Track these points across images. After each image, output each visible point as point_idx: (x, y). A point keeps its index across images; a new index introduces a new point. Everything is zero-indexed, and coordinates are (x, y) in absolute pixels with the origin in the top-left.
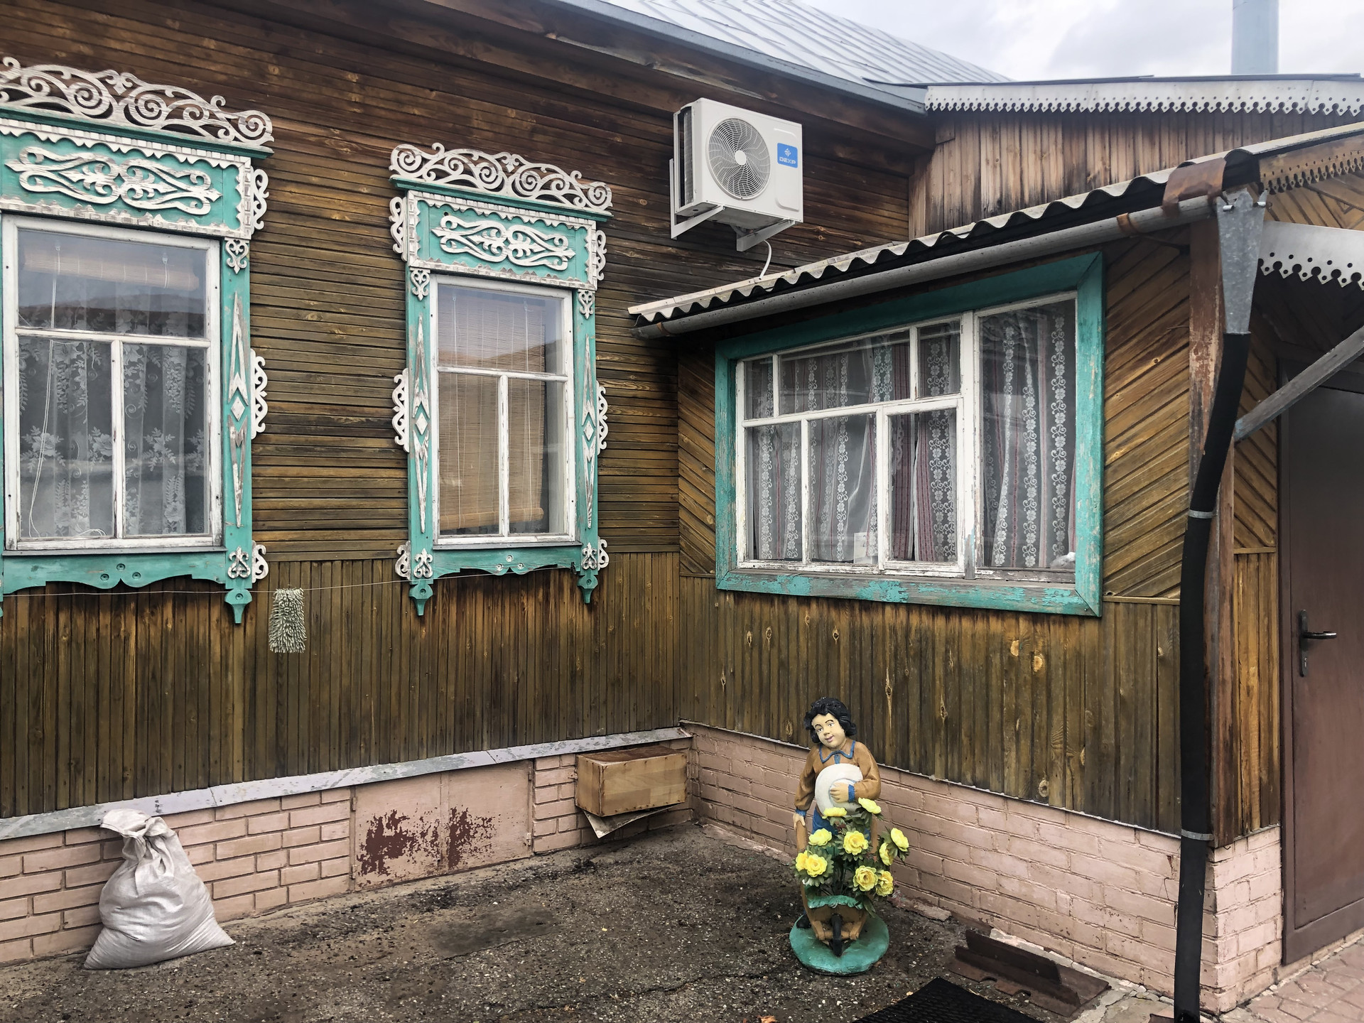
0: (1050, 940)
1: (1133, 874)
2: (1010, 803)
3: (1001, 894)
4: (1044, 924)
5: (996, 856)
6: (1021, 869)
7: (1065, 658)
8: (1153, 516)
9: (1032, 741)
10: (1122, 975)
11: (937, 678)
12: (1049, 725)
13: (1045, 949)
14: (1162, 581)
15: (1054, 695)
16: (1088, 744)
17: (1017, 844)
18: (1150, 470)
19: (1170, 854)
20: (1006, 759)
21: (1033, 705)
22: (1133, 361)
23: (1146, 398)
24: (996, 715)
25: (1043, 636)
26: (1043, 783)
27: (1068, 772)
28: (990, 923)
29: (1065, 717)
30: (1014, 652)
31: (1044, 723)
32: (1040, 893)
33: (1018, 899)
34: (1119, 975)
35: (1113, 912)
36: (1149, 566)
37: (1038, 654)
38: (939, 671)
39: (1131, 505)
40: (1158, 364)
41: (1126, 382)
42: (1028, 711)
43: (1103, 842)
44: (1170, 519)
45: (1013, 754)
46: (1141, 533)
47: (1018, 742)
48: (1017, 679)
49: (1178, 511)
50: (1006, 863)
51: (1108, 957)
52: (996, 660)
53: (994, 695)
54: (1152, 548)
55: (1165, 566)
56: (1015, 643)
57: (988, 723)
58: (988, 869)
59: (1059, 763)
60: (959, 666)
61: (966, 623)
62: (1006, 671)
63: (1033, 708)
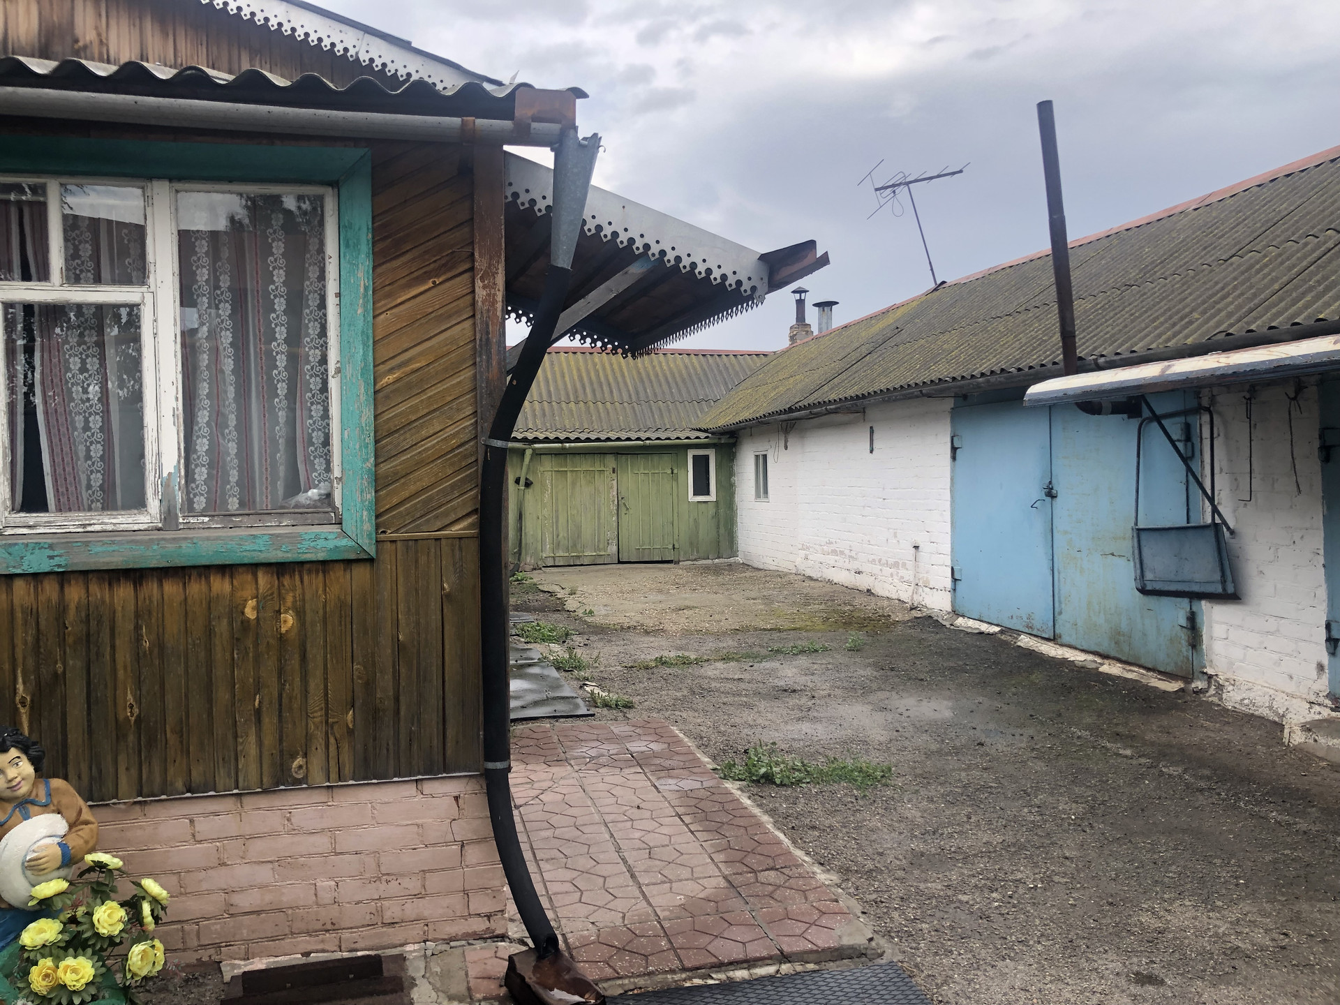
0: (308, 942)
1: (415, 829)
2: (246, 800)
3: (232, 915)
4: (298, 925)
5: (223, 870)
6: (264, 874)
7: (325, 613)
8: (434, 446)
9: (280, 716)
10: (402, 941)
11: (120, 666)
12: (305, 692)
13: (303, 955)
14: (446, 514)
15: (309, 656)
16: (358, 703)
17: (257, 847)
18: (430, 397)
19: (456, 794)
20: (239, 748)
21: (281, 672)
22: (407, 278)
23: (423, 321)
24: (222, 695)
25: (294, 589)
26: (299, 761)
27: (332, 740)
28: (217, 958)
29: (326, 679)
30: (250, 613)
31: (297, 691)
32: (294, 892)
33: (258, 913)
34: (398, 942)
35: (389, 878)
36: (430, 499)
37: (286, 612)
38: (124, 656)
39: (408, 435)
40: (435, 285)
41: (399, 301)
42: (273, 682)
43: (378, 807)
44: (453, 450)
45: (252, 738)
46: (421, 464)
47: (259, 721)
48: (256, 645)
49: (463, 441)
50: (241, 873)
51: (385, 929)
52: (222, 627)
53: (220, 672)
54: (433, 480)
55: (449, 498)
56: (251, 603)
57: (211, 708)
58: (209, 892)
59: (320, 735)
60: (160, 645)
61: (171, 588)
62: (238, 640)
63: (279, 677)
